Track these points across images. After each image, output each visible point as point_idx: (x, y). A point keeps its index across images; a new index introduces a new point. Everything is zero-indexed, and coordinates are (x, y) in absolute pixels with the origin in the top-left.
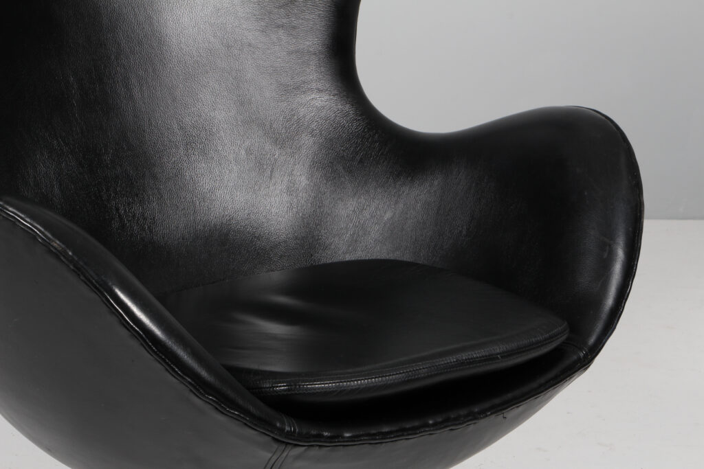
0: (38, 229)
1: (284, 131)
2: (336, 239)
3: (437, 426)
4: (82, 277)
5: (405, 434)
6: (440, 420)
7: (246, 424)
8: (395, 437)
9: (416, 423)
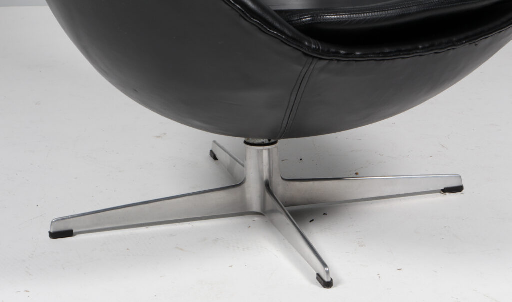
3: (425, 49)
5: (402, 54)
6: (427, 45)
7: (282, 41)
8: (394, 56)
9: (409, 47)
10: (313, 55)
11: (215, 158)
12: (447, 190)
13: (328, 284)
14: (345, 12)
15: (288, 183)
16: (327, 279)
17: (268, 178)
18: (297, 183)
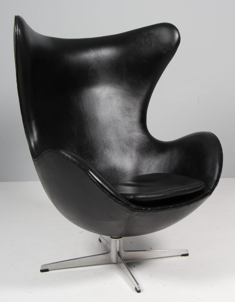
0: (69, 156)
1: (129, 142)
2: (144, 170)
3: (172, 208)
4: (81, 168)
5: (164, 209)
6: (173, 206)
7: (123, 205)
8: (161, 210)
9: (167, 207)
10: (133, 210)
11: (100, 241)
12: (183, 255)
13: (139, 291)
14: (145, 195)
15: (126, 252)
16: (138, 289)
17: (119, 250)
18: (129, 252)
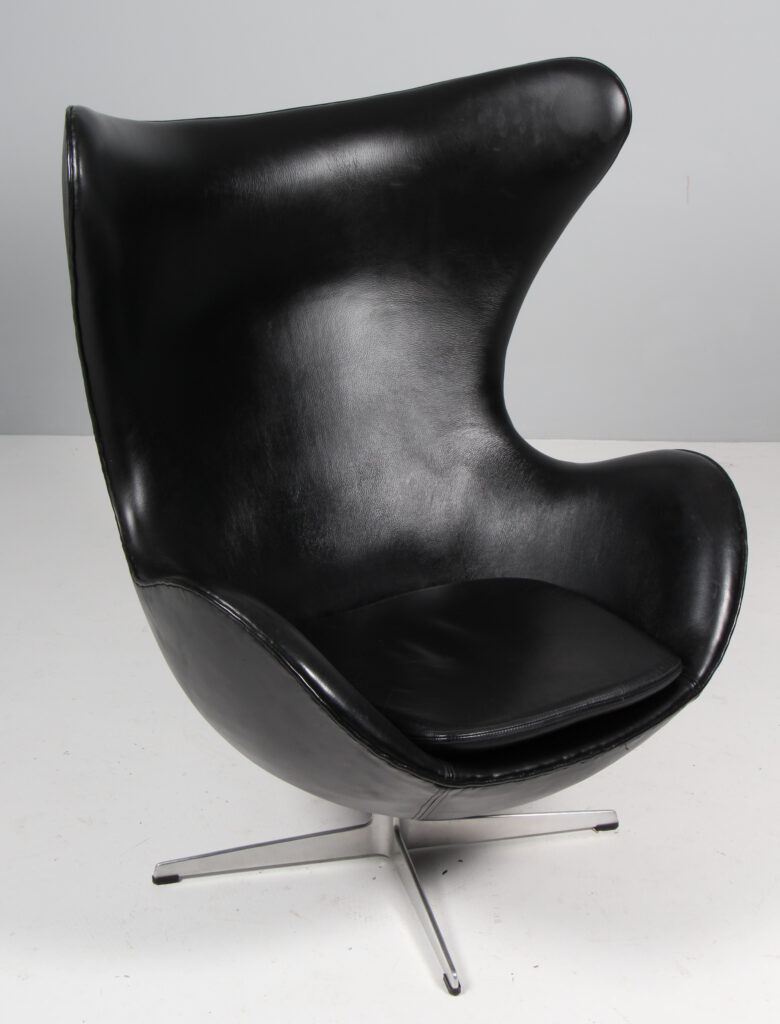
0: (245, 621)
1: (442, 462)
3: (570, 762)
6: (572, 755)
9: (553, 761)
10: (446, 785)
12: (600, 828)
13: (455, 992)
17: (398, 824)
